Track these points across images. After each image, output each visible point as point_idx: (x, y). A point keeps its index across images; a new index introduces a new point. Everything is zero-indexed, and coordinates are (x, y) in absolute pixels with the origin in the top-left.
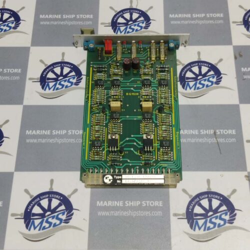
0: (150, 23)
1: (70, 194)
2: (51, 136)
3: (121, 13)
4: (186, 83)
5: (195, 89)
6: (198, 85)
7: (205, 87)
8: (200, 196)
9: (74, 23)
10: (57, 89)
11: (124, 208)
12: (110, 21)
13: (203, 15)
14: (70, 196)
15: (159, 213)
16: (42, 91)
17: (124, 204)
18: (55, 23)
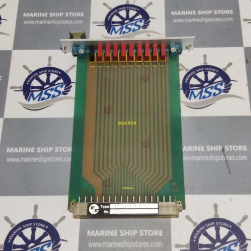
0: (150, 21)
1: (56, 222)
2: (35, 155)
3: (115, 11)
4: (191, 91)
5: (200, 98)
6: (204, 94)
7: (212, 96)
8: (206, 223)
9: (62, 22)
10: (43, 99)
11: (119, 239)
12: (104, 20)
13: (210, 12)
14: (56, 224)
15: (159, 244)
16: (26, 102)
17: (119, 233)
18: (41, 22)
